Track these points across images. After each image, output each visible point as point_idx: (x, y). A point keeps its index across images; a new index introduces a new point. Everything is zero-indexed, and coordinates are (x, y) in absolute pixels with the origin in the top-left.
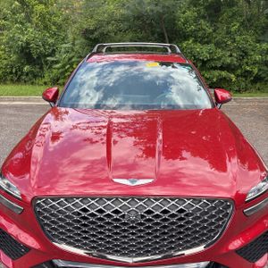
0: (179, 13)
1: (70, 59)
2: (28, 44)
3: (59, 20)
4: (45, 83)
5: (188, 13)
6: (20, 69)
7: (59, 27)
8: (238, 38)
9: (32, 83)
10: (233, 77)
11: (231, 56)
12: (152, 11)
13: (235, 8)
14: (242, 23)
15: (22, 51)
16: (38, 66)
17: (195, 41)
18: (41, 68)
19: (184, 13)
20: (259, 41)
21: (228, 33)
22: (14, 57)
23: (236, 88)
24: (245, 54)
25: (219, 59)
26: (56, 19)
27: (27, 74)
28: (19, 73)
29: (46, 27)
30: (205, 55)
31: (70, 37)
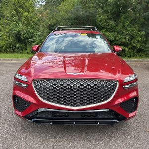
0: (98, 17)
1: (41, 40)
2: (19, 32)
3: (36, 20)
4: (28, 53)
5: (102, 17)
6: (15, 45)
7: (36, 24)
8: (129, 29)
9: (21, 53)
10: (126, 49)
11: (125, 38)
12: (84, 15)
13: (127, 14)
14: (131, 22)
15: (16, 36)
16: (24, 44)
17: (106, 31)
18: (26, 45)
19: (100, 16)
20: (139, 31)
21: (124, 26)
22: (12, 39)
23: (129, 55)
24: (132, 37)
25: (119, 39)
26: (34, 20)
27: (18, 48)
28: (14, 47)
29: (29, 24)
30: (112, 38)
31: (41, 29)
